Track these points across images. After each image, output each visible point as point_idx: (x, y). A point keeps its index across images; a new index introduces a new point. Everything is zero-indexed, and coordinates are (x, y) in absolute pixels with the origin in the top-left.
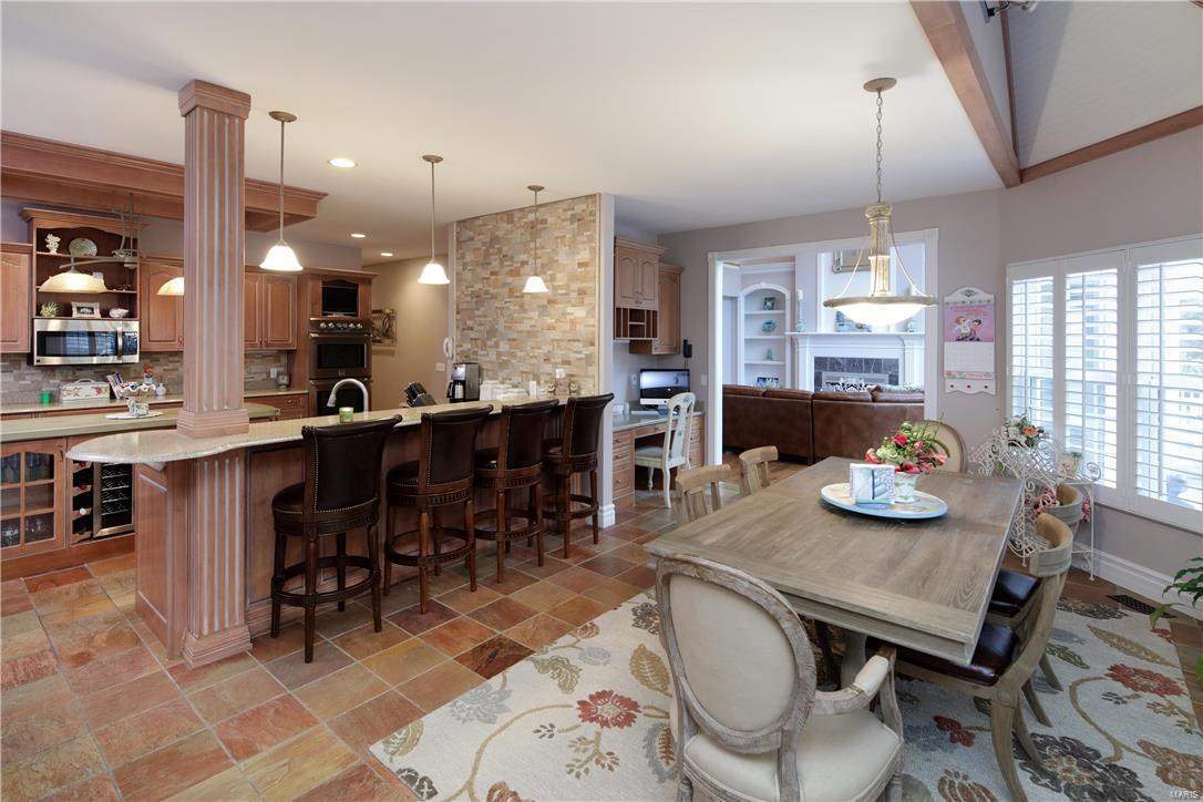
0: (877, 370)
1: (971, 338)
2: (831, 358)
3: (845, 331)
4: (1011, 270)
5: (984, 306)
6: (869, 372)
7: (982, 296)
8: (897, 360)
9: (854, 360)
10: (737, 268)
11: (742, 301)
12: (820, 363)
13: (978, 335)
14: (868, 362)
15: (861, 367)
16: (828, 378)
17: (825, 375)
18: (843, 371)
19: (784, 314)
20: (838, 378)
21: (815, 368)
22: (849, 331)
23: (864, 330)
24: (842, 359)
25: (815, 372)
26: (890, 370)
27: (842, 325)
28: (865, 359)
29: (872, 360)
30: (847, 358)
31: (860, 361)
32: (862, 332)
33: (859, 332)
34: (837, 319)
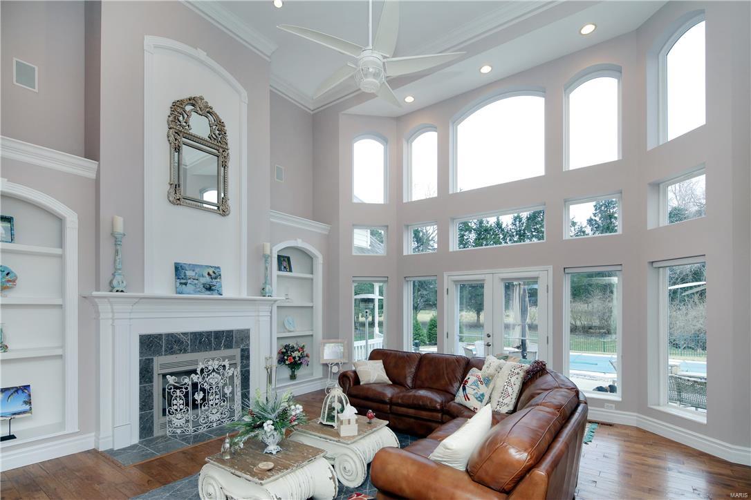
0: (229, 346)
2: (168, 335)
8: (248, 331)
9: (201, 334)
12: (152, 344)
14: (218, 335)
15: (210, 343)
16: (163, 366)
18: (185, 351)
20: (178, 364)
21: (141, 353)
22: (196, 292)
23: (214, 292)
24: (184, 334)
25: (140, 361)
26: (242, 343)
27: (186, 284)
28: (215, 332)
29: (223, 332)
30: (191, 333)
31: (208, 335)
32: (212, 294)
33: (207, 295)
34: (176, 275)
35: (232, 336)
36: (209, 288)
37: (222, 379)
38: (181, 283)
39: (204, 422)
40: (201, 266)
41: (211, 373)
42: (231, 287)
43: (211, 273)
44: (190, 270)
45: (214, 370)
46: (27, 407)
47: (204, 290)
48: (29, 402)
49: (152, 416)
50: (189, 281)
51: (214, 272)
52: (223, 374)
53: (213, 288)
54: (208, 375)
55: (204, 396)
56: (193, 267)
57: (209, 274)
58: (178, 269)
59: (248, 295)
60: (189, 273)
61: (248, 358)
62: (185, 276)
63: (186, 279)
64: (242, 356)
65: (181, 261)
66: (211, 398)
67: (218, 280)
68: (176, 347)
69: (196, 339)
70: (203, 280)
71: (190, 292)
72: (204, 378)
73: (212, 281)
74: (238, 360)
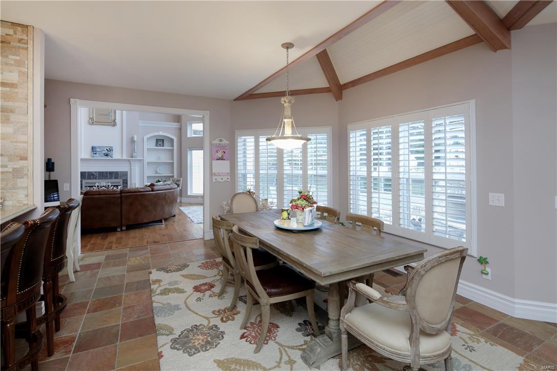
0: (116, 177)
1: (221, 159)
2: (88, 172)
3: (97, 157)
4: (237, 132)
5: (226, 146)
6: (112, 179)
7: (225, 142)
8: (127, 172)
9: (103, 172)
12: (84, 175)
13: (224, 158)
14: (111, 173)
15: (107, 176)
16: (86, 183)
18: (96, 179)
21: (81, 178)
22: (100, 157)
23: (109, 157)
24: (96, 172)
26: (123, 177)
27: (96, 154)
28: (109, 172)
29: (113, 172)
30: (98, 172)
31: (107, 173)
33: (106, 158)
34: (92, 151)
35: (118, 174)
36: (107, 155)
38: (94, 154)
40: (104, 147)
42: (116, 155)
45: (103, 186)
47: (104, 156)
50: (98, 153)
51: (109, 149)
56: (100, 147)
57: (107, 150)
58: (93, 148)
60: (98, 150)
61: (127, 183)
63: (96, 152)
64: (123, 183)
65: (95, 145)
67: (111, 152)
68: (92, 177)
69: (100, 174)
70: (104, 152)
73: (108, 153)
74: (121, 184)
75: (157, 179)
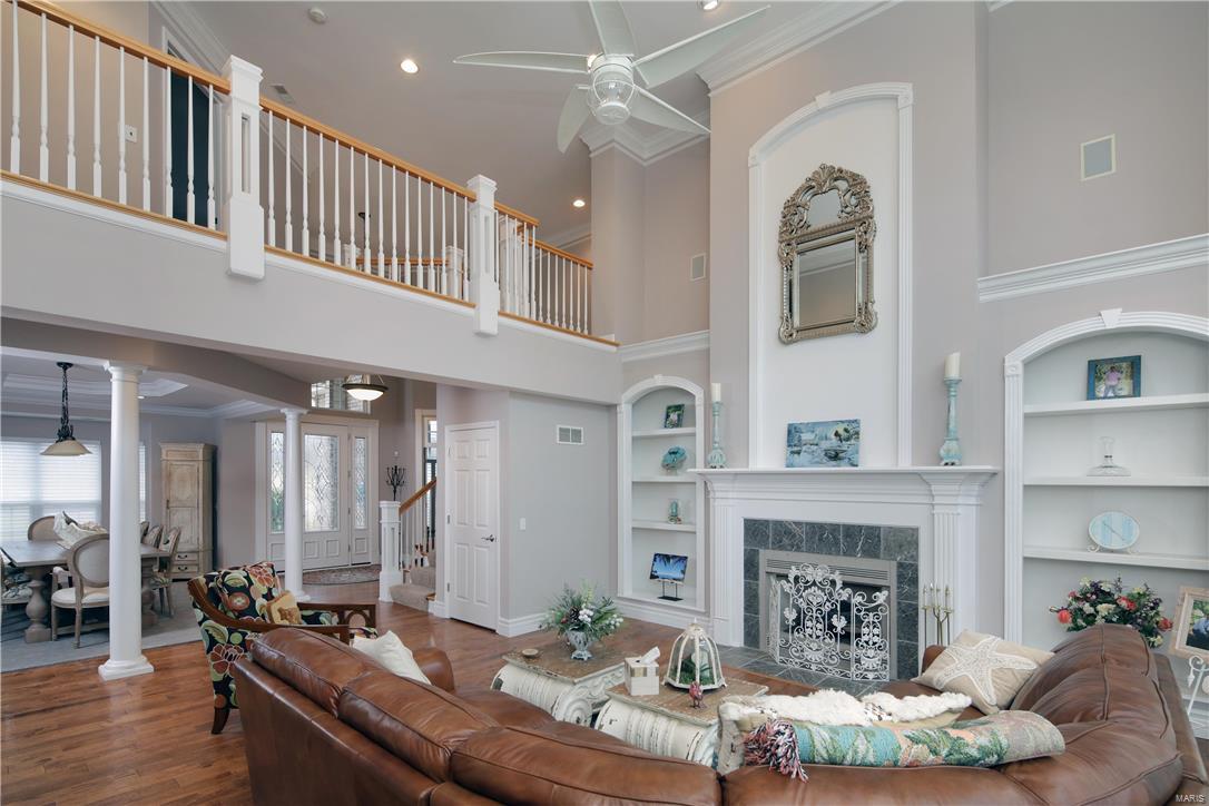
0: (872, 552)
3: (802, 464)
6: (852, 554)
8: (915, 531)
9: (821, 526)
10: (614, 349)
11: (625, 411)
12: (757, 532)
14: (851, 532)
15: (837, 543)
16: (771, 563)
17: (765, 555)
18: (799, 549)
19: (694, 435)
20: (788, 565)
21: (746, 541)
23: (842, 462)
24: (798, 524)
25: (745, 550)
26: (901, 552)
27: (799, 453)
28: (844, 525)
29: (860, 527)
30: (807, 524)
31: (834, 530)
32: (839, 466)
33: (831, 468)
34: (788, 441)
35: (879, 536)
36: (835, 456)
37: (827, 600)
38: (793, 452)
39: (797, 655)
40: (828, 423)
41: (810, 587)
42: (873, 455)
43: (841, 431)
44: (808, 431)
45: (814, 584)
46: (682, 576)
47: (825, 459)
48: (683, 572)
49: (757, 623)
50: (804, 448)
51: (846, 430)
52: (831, 594)
53: (841, 455)
54: (806, 588)
55: (798, 617)
56: (812, 427)
57: (837, 434)
58: (793, 432)
59: (913, 465)
60: (806, 437)
61: (914, 581)
62: (799, 441)
63: (800, 446)
64: (901, 578)
65: (797, 420)
66: (809, 624)
67: (853, 441)
68: (786, 541)
69: (814, 533)
70: (825, 445)
71: (804, 465)
72: (798, 591)
73: (840, 445)
74: (892, 581)
75: (1085, 582)
